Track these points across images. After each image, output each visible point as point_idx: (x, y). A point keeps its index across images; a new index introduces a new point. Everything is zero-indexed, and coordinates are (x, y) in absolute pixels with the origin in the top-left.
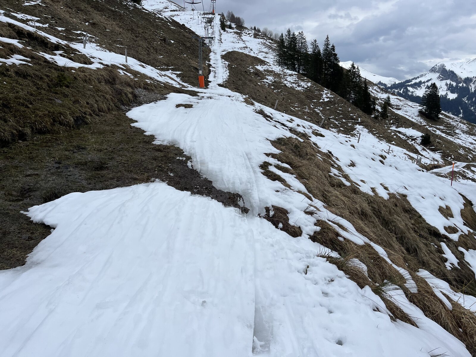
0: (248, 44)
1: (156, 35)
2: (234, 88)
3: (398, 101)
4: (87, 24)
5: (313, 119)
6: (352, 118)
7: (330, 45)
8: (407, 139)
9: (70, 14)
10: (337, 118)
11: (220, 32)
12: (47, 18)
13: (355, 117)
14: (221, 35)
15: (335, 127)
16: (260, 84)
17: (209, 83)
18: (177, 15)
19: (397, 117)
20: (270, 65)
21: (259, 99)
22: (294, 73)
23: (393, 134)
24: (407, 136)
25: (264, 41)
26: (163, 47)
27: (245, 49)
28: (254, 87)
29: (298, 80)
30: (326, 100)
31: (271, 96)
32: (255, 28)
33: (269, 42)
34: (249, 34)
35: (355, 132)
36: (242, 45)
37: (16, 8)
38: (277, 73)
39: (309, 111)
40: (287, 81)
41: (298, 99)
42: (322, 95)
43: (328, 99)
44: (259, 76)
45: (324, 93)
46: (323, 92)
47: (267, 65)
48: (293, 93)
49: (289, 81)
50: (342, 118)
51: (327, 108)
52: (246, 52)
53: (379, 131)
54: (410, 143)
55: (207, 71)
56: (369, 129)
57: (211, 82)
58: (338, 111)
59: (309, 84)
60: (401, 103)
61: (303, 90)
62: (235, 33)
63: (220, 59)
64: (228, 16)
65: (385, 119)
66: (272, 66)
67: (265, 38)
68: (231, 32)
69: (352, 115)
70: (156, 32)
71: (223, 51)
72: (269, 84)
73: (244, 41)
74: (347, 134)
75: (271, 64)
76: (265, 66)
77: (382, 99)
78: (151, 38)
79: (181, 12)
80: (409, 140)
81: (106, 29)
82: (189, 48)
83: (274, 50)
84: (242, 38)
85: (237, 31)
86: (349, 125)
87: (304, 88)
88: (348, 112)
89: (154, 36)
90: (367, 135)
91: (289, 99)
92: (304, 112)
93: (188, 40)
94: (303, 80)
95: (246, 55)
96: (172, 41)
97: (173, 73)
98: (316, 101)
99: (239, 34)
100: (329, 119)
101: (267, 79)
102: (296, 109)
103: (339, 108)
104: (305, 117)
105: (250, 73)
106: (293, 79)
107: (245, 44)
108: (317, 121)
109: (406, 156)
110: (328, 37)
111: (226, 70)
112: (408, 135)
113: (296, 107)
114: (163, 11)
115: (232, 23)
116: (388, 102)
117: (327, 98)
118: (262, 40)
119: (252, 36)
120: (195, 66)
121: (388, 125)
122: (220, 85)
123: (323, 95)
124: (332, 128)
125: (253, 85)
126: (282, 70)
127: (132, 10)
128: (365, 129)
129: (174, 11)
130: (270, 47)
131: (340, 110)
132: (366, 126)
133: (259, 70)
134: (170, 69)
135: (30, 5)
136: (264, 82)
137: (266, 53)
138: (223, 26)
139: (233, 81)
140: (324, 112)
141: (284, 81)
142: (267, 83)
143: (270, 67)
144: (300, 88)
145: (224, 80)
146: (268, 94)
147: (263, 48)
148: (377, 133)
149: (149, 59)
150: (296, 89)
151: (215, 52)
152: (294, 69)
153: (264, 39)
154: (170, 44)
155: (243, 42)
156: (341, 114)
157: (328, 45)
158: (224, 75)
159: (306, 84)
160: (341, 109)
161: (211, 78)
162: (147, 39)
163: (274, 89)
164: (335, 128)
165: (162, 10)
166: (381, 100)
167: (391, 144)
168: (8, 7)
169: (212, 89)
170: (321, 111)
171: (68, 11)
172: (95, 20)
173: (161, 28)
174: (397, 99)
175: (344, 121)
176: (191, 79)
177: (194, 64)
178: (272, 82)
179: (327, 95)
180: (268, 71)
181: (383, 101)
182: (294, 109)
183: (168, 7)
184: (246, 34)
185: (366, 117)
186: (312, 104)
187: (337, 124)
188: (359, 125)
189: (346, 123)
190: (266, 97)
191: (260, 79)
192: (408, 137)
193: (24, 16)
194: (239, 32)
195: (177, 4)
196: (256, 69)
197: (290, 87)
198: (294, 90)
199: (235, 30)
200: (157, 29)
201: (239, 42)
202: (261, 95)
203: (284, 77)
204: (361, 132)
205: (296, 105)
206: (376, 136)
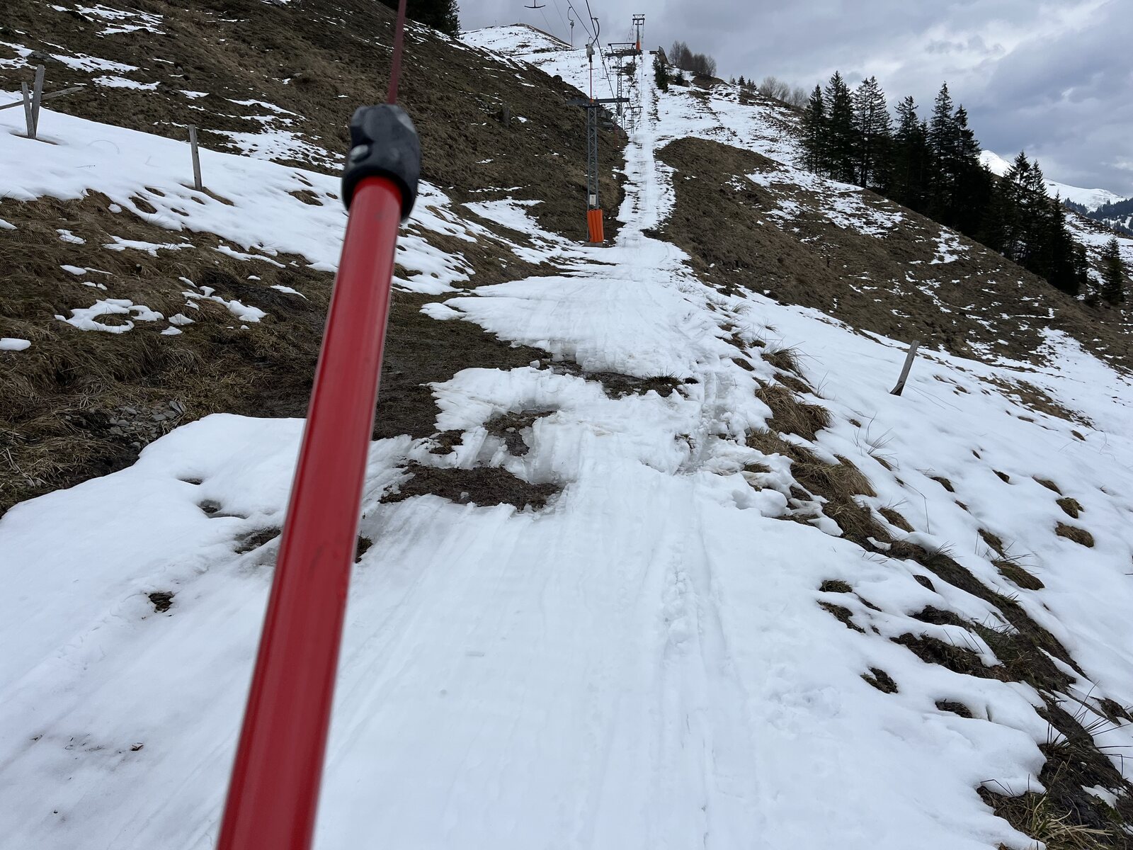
0: (725, 121)
1: (479, 105)
2: (688, 240)
4: (286, 81)
5: (917, 316)
6: (1028, 309)
9: (242, 56)
10: (984, 309)
11: (654, 95)
13: (1036, 305)
14: (657, 101)
15: (984, 336)
16: (762, 223)
17: (619, 229)
20: (787, 171)
21: (761, 265)
22: (852, 187)
25: (765, 111)
26: (495, 135)
27: (718, 132)
28: (747, 231)
29: (864, 206)
30: (949, 259)
31: (795, 255)
32: (742, 81)
33: (780, 113)
34: (727, 95)
35: (1043, 350)
36: (709, 122)
38: (807, 190)
39: (902, 293)
40: (835, 210)
41: (869, 259)
42: (936, 245)
43: (955, 257)
44: (757, 201)
45: (942, 240)
46: (939, 236)
47: (780, 171)
48: (855, 245)
49: (840, 212)
50: (999, 310)
51: (953, 281)
52: (721, 138)
55: (615, 193)
56: (1083, 338)
57: (624, 223)
58: (987, 290)
59: (898, 218)
61: (880, 233)
62: (692, 94)
63: (653, 159)
64: (675, 56)
65: (1115, 304)
66: (793, 173)
67: (770, 103)
68: (681, 94)
69: (1027, 299)
70: (480, 97)
71: (660, 140)
72: (786, 220)
73: (714, 114)
74: (1020, 359)
75: (790, 169)
76: (774, 173)
77: (1095, 247)
78: (462, 113)
81: (337, 92)
82: (568, 134)
83: (792, 131)
84: (710, 105)
85: (698, 89)
86: (1022, 329)
87: (883, 228)
88: (1017, 290)
89: (473, 107)
90: (1079, 358)
91: (843, 262)
92: (888, 297)
93: (567, 114)
94: (880, 208)
95: (722, 146)
96: (521, 118)
97: (517, 205)
98: (919, 262)
99: (703, 97)
100: (963, 313)
101: (781, 209)
102: (866, 288)
103: (989, 282)
104: (894, 311)
105: (735, 193)
106: (851, 205)
107: (719, 121)
108: (929, 320)
111: (668, 189)
113: (866, 283)
115: (684, 72)
116: (1112, 255)
117: (952, 253)
118: (761, 109)
119: (735, 99)
120: (582, 182)
122: (648, 233)
123: (940, 245)
124: (975, 340)
125: (743, 228)
126: (819, 182)
127: (422, 44)
128: (1071, 341)
130: (783, 126)
131: (991, 287)
132: (1073, 332)
133: (757, 184)
134: (510, 194)
136: (771, 216)
137: (771, 140)
138: (662, 80)
139: (688, 220)
140: (944, 293)
141: (827, 211)
142: (781, 218)
143: (787, 175)
144: (871, 229)
145: (662, 218)
146: (787, 250)
147: (764, 127)
148: (1106, 352)
149: (450, 169)
150: (862, 232)
151: (638, 141)
152: (850, 178)
153: (767, 105)
154: (516, 127)
155: (713, 117)
156: (995, 298)
158: (661, 204)
159: (889, 218)
160: (994, 282)
161: (624, 213)
162: (450, 117)
163: (800, 235)
164: (983, 341)
166: (1092, 251)
169: (624, 246)
170: (936, 291)
171: (235, 50)
172: (309, 71)
173: (494, 87)
175: (1005, 316)
176: (567, 218)
177: (579, 175)
178: (796, 216)
179: (950, 246)
180: (780, 186)
181: (1099, 253)
182: (860, 288)
184: (721, 94)
185: (1067, 302)
186: (910, 272)
187: (988, 328)
188: (1052, 328)
189: (1013, 325)
190: (780, 260)
191: (761, 209)
194: (703, 91)
195: (549, 35)
196: (750, 183)
197: (844, 227)
198: (858, 234)
199: (693, 88)
200: (484, 90)
201: (703, 115)
202: (765, 255)
203: (826, 200)
204: (1058, 348)
205: (864, 278)
206: (1107, 358)
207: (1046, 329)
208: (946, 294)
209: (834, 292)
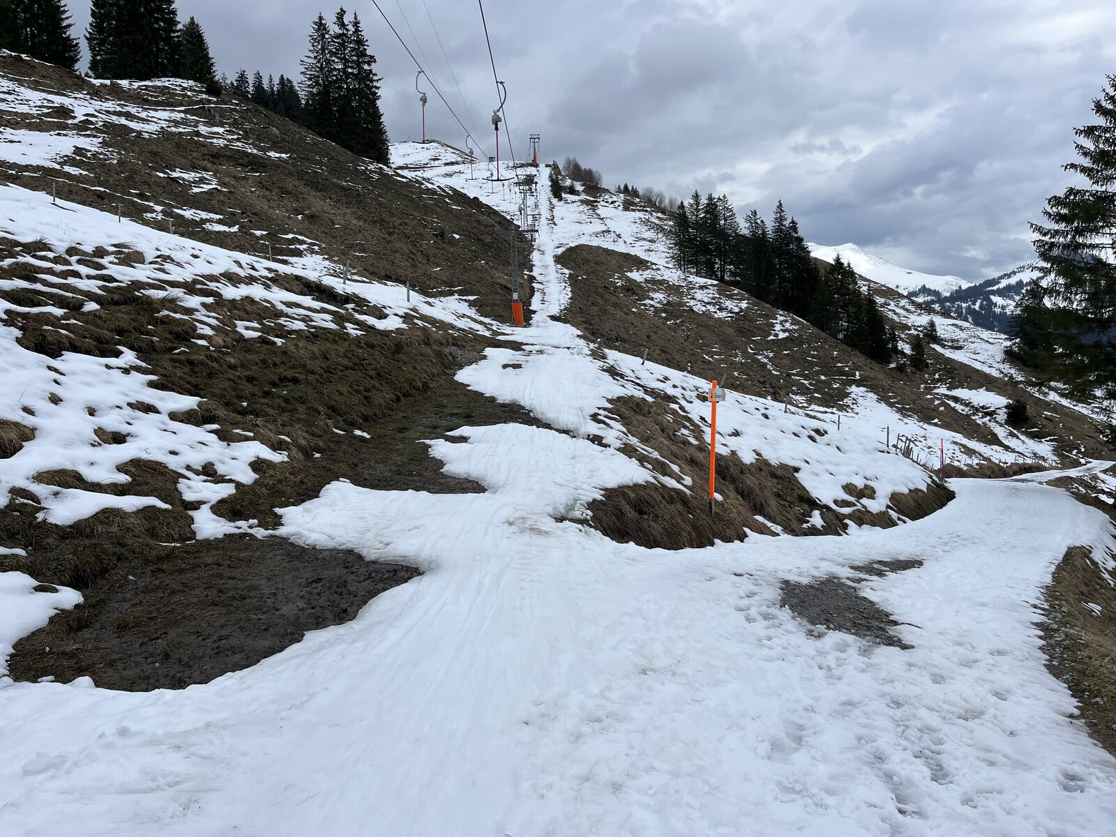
0: (611, 225)
3: (956, 329)
5: (753, 378)
6: (841, 372)
7: (786, 219)
8: (971, 412)
10: (806, 372)
11: (551, 203)
12: (233, 214)
13: (847, 369)
14: (553, 208)
15: (803, 391)
16: (635, 310)
17: (532, 316)
18: (460, 172)
19: (949, 364)
20: (658, 269)
21: (633, 341)
22: (709, 282)
23: (937, 402)
24: (973, 407)
25: (645, 216)
26: (440, 249)
27: (605, 234)
28: (624, 316)
29: (718, 296)
30: (782, 336)
31: (660, 332)
32: (625, 189)
33: (658, 217)
34: (612, 203)
35: (849, 401)
36: (598, 226)
37: (179, 199)
38: (674, 284)
39: (743, 361)
40: (695, 299)
41: (719, 336)
42: (773, 325)
43: (787, 334)
44: (634, 293)
45: (778, 322)
46: (776, 319)
47: (653, 269)
48: (709, 326)
49: (699, 301)
50: (818, 373)
51: (784, 352)
52: (607, 243)
53: (904, 397)
54: (980, 423)
55: (527, 290)
56: (880, 393)
57: (536, 311)
58: (810, 359)
59: (744, 305)
60: (963, 335)
61: (730, 317)
62: (583, 202)
63: (553, 263)
64: (567, 169)
65: (921, 370)
66: (663, 271)
67: (649, 209)
68: (573, 202)
69: (840, 365)
70: (424, 220)
71: (559, 247)
72: (656, 308)
73: (602, 219)
74: (830, 407)
75: (661, 267)
76: (648, 271)
78: (416, 234)
79: (467, 165)
80: (978, 415)
81: (333, 224)
82: (490, 246)
83: (667, 234)
84: (598, 212)
85: (588, 198)
86: (835, 386)
87: (732, 313)
88: (833, 358)
90: (874, 407)
91: (699, 338)
92: (732, 363)
93: (487, 230)
94: (730, 297)
95: (607, 251)
96: (455, 235)
97: (461, 300)
98: (759, 338)
99: (592, 205)
100: (789, 375)
101: (652, 299)
102: (715, 357)
103: (812, 352)
104: (735, 373)
105: (616, 288)
106: (708, 296)
107: (606, 225)
108: (762, 380)
109: (956, 448)
110: (781, 204)
111: (565, 287)
112: (975, 404)
113: (716, 353)
114: (429, 165)
115: (575, 183)
117: (784, 331)
118: (641, 215)
119: (619, 206)
120: (504, 282)
121: (930, 384)
123: (776, 325)
124: (796, 394)
125: (622, 314)
126: (683, 277)
127: (377, 180)
128: (871, 395)
129: (452, 164)
130: (659, 229)
131: (813, 356)
132: (873, 388)
133: (634, 280)
134: (456, 292)
135: (201, 192)
136: (645, 305)
137: (650, 241)
138: (557, 190)
139: (581, 309)
140: (777, 361)
141: (689, 300)
142: (652, 306)
143: (659, 272)
144: (722, 314)
145: (563, 308)
146: (654, 329)
147: (644, 230)
148: (897, 403)
150: (716, 316)
151: (541, 248)
152: (711, 274)
153: (646, 211)
154: (452, 242)
155: (601, 222)
156: (817, 364)
157: (781, 220)
158: (561, 297)
159: (737, 305)
160: (816, 353)
161: (536, 304)
162: (409, 238)
163: (666, 319)
164: (802, 394)
165: (427, 164)
166: (916, 330)
167: (929, 424)
168: (166, 199)
170: (770, 359)
172: (314, 209)
173: (433, 211)
174: (953, 325)
175: (823, 378)
176: (496, 308)
177: (501, 278)
178: (664, 305)
179: (783, 326)
180: (653, 281)
182: (712, 357)
183: (440, 156)
184: (607, 202)
185: (873, 368)
186: (751, 345)
187: (808, 385)
188: (857, 386)
189: (828, 383)
190: (648, 337)
191: (637, 300)
192: (977, 410)
193: (195, 213)
194: (592, 199)
195: (457, 150)
196: (628, 279)
197: (701, 313)
198: (712, 317)
199: (583, 197)
200: (426, 215)
201: (592, 220)
202: (637, 333)
203: (688, 292)
204: (860, 400)
205: (714, 350)
206: (896, 407)
207: (854, 386)
208: (778, 361)
209: (689, 359)
